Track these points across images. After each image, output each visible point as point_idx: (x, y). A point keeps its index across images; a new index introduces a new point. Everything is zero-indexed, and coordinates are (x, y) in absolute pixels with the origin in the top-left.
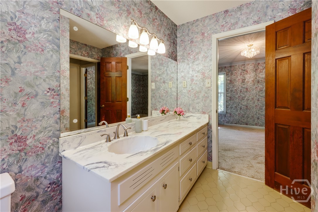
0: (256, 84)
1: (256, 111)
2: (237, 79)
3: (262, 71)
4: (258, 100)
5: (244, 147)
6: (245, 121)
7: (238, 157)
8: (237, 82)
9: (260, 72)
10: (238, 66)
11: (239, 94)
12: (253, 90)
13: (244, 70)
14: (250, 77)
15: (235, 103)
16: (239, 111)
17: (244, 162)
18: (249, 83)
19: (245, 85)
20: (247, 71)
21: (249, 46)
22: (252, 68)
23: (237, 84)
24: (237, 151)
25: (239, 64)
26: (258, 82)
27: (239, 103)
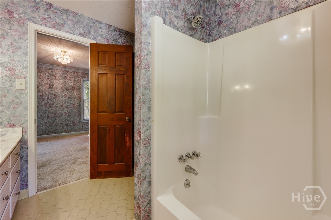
0: (65, 91)
1: (65, 117)
2: (43, 83)
3: (71, 80)
4: (67, 107)
5: (60, 157)
6: (54, 129)
7: (57, 169)
8: (44, 87)
9: (69, 80)
10: (44, 68)
11: (45, 101)
12: (62, 97)
13: (52, 75)
14: (59, 84)
15: (40, 111)
16: (45, 120)
17: (65, 170)
18: (58, 89)
19: (53, 91)
20: (55, 77)
21: (62, 51)
22: (61, 75)
23: (43, 89)
24: (53, 163)
25: (46, 67)
26: (67, 89)
27: (46, 110)
